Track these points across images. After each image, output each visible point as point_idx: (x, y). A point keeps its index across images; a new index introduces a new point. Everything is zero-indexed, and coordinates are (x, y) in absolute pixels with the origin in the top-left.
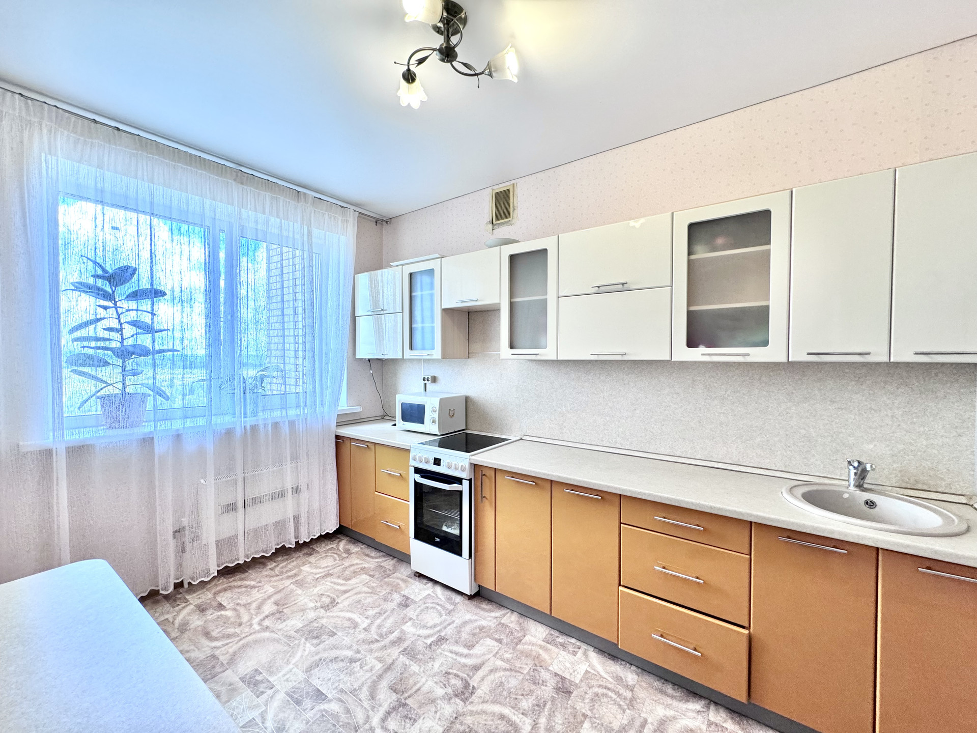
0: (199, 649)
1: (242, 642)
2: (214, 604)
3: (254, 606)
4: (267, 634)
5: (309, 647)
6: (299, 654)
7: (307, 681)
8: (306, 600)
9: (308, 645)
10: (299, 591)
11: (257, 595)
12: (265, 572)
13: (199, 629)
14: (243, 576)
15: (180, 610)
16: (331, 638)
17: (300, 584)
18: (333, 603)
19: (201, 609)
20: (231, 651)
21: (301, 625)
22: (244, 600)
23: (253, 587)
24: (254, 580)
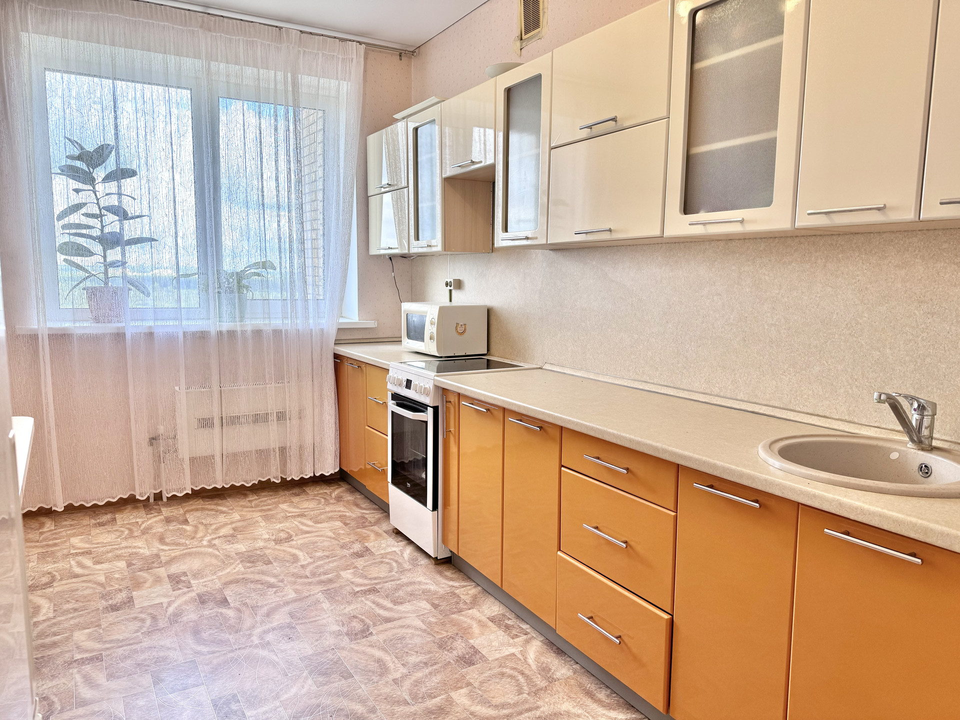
0: (149, 548)
1: (186, 551)
2: (181, 519)
3: (214, 527)
4: (210, 550)
5: (240, 568)
6: (228, 570)
7: (221, 590)
8: (263, 532)
9: (240, 566)
10: (262, 524)
11: (222, 519)
12: (243, 502)
13: (159, 534)
14: (220, 502)
15: (151, 518)
16: (265, 566)
17: (267, 518)
18: (289, 538)
19: (168, 520)
20: (173, 555)
21: (245, 550)
22: (208, 521)
23: (223, 512)
24: (227, 507)
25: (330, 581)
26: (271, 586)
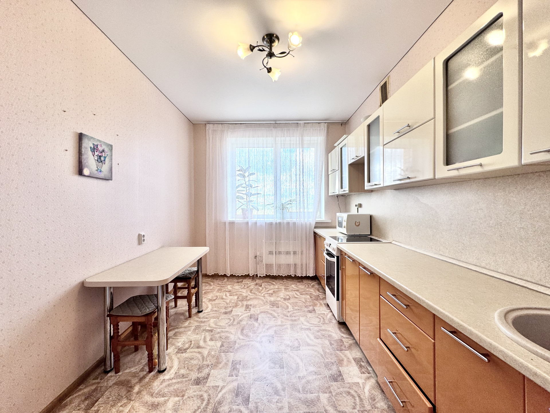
1: (256, 297)
2: (260, 285)
3: (268, 289)
4: (263, 298)
5: (268, 307)
6: (264, 307)
7: (258, 314)
8: (282, 294)
9: (269, 306)
10: (283, 291)
11: (272, 287)
13: (251, 289)
15: (252, 283)
16: (276, 308)
18: (289, 299)
19: (256, 284)
20: (251, 297)
21: (273, 300)
22: (268, 287)
23: (273, 284)
25: (295, 320)
26: (274, 317)
